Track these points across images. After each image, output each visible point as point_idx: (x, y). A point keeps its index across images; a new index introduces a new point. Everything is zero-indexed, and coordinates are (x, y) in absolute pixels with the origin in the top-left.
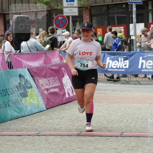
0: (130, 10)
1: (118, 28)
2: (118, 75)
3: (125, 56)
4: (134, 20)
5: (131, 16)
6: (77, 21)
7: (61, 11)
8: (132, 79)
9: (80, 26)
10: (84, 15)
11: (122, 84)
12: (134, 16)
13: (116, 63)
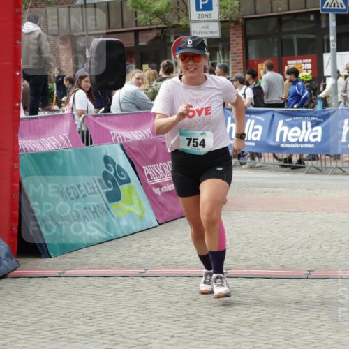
0: (323, 25)
1: (300, 61)
2: (301, 156)
3: (314, 119)
4: (333, 45)
5: (325, 37)
6: (217, 49)
7: (186, 30)
8: (328, 164)
9: (224, 58)
10: (231, 36)
11: (307, 173)
12: (332, 38)
13: (296, 132)
